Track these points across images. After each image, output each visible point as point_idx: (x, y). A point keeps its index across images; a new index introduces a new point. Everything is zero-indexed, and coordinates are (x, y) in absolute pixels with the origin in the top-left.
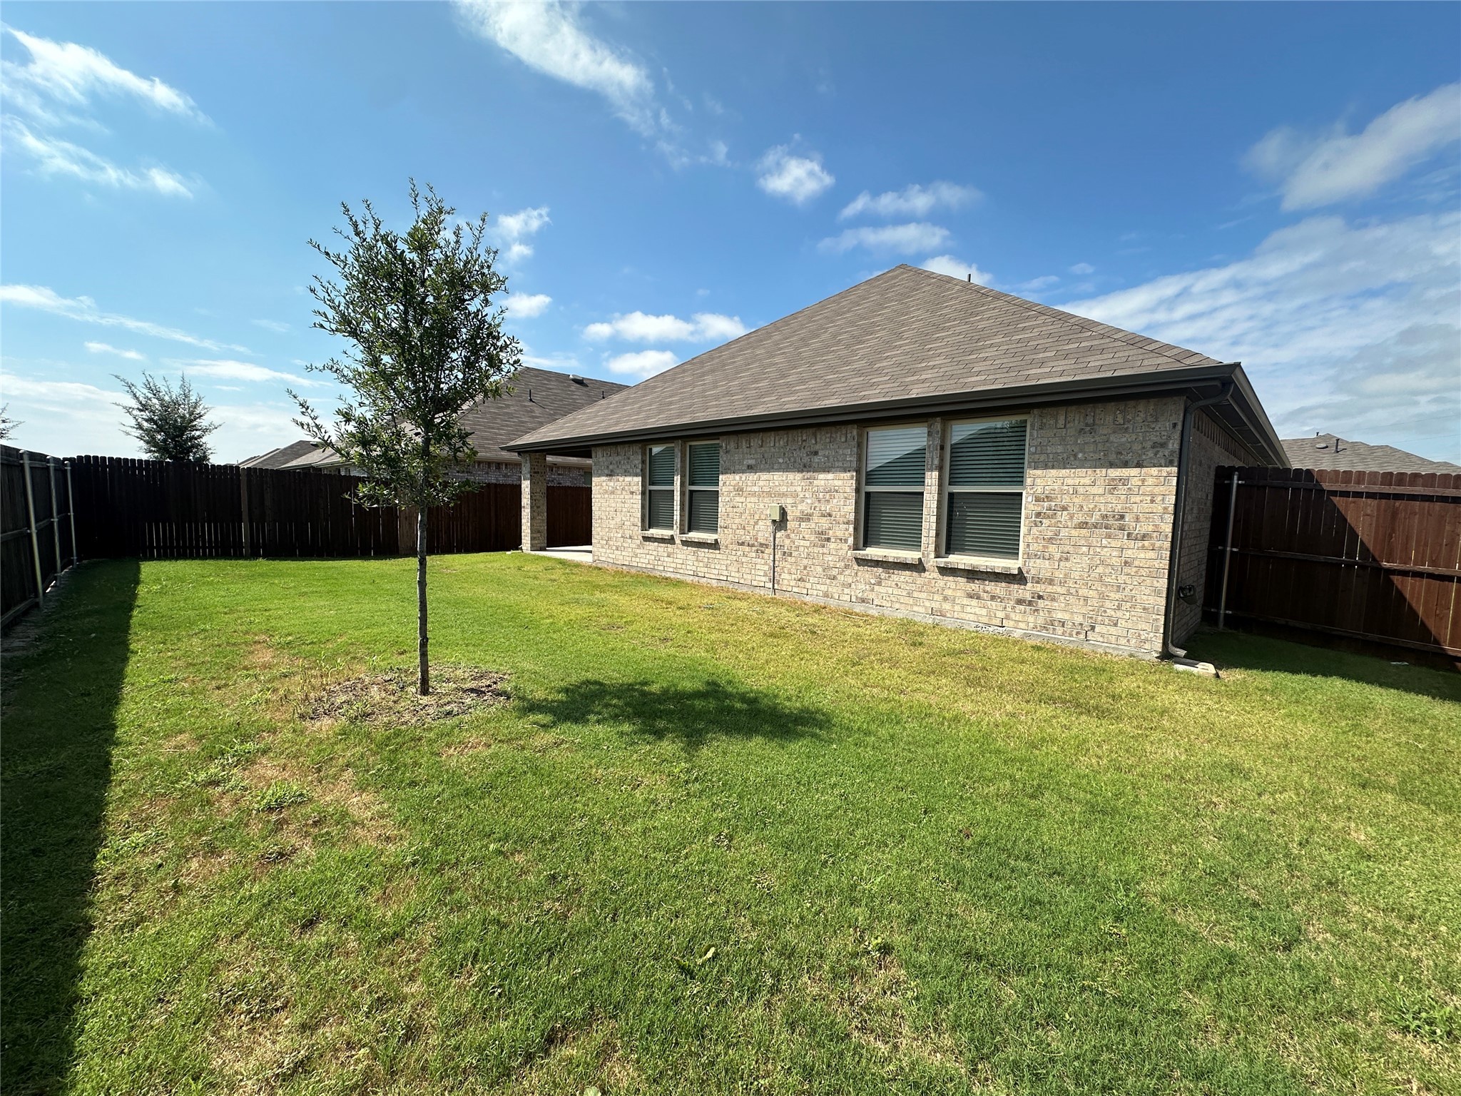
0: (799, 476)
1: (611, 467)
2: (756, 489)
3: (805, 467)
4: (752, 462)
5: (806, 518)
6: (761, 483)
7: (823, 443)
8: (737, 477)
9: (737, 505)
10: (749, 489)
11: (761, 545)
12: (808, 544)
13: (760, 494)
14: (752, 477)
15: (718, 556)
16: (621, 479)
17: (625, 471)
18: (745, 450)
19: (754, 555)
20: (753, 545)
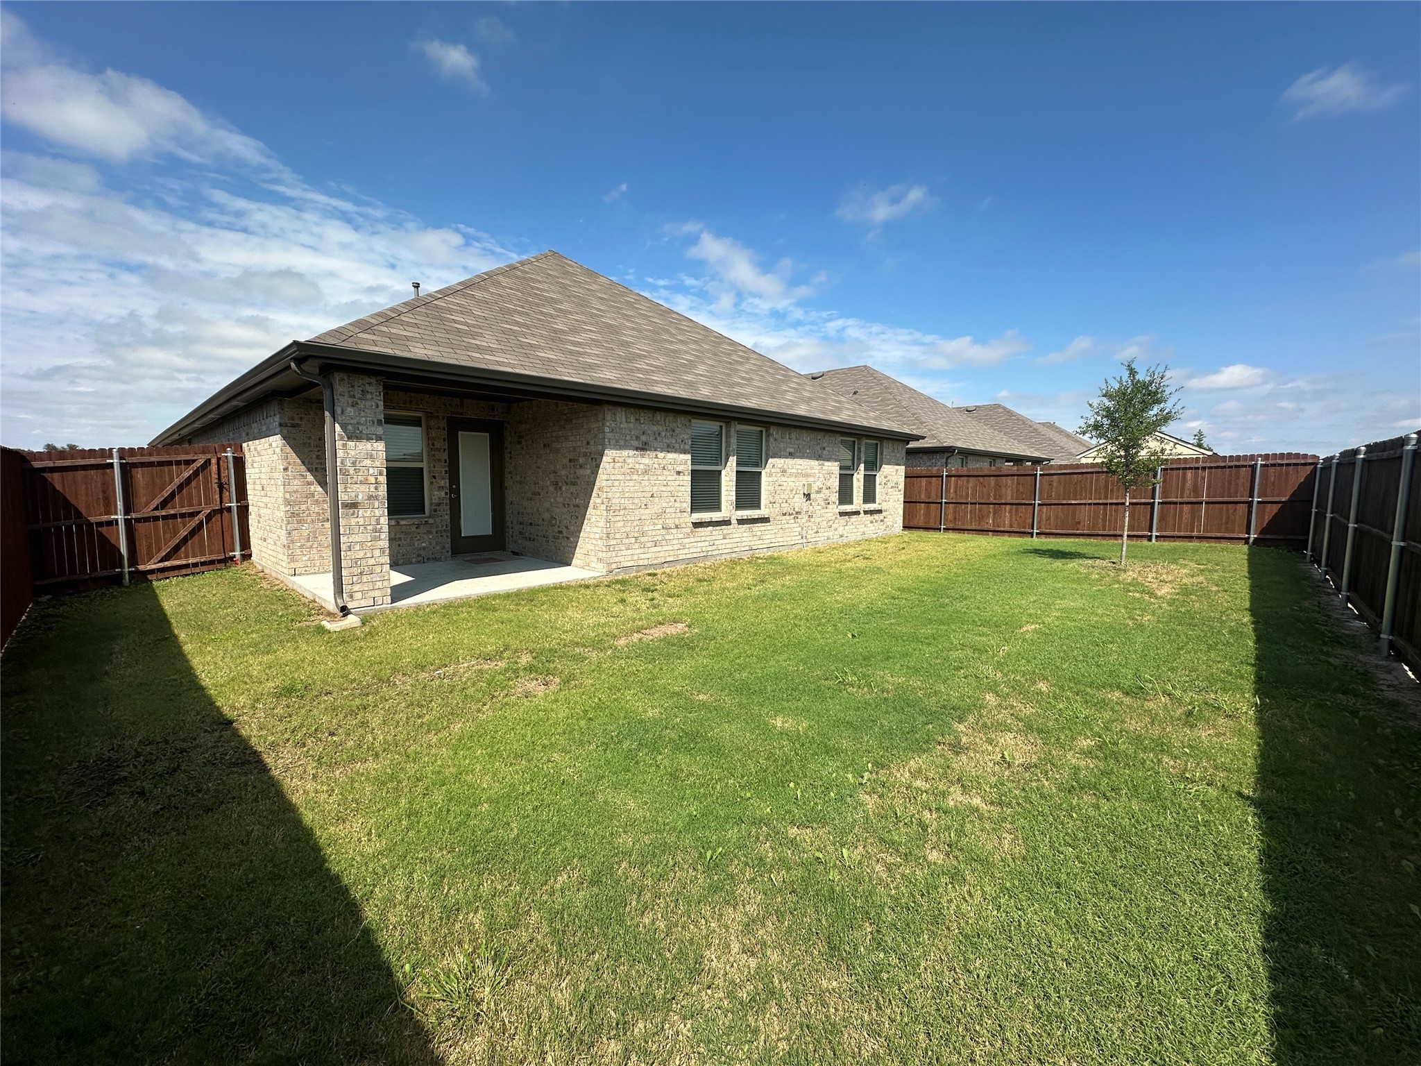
0: (816, 462)
1: (643, 438)
2: (794, 471)
3: (819, 457)
4: (792, 450)
5: (819, 492)
6: (798, 467)
7: (826, 441)
8: (782, 460)
9: (782, 483)
10: (790, 471)
11: (797, 513)
12: (820, 507)
13: (797, 475)
14: (790, 461)
15: (769, 528)
16: (661, 455)
17: (668, 446)
18: (789, 441)
19: (793, 521)
20: (792, 514)
